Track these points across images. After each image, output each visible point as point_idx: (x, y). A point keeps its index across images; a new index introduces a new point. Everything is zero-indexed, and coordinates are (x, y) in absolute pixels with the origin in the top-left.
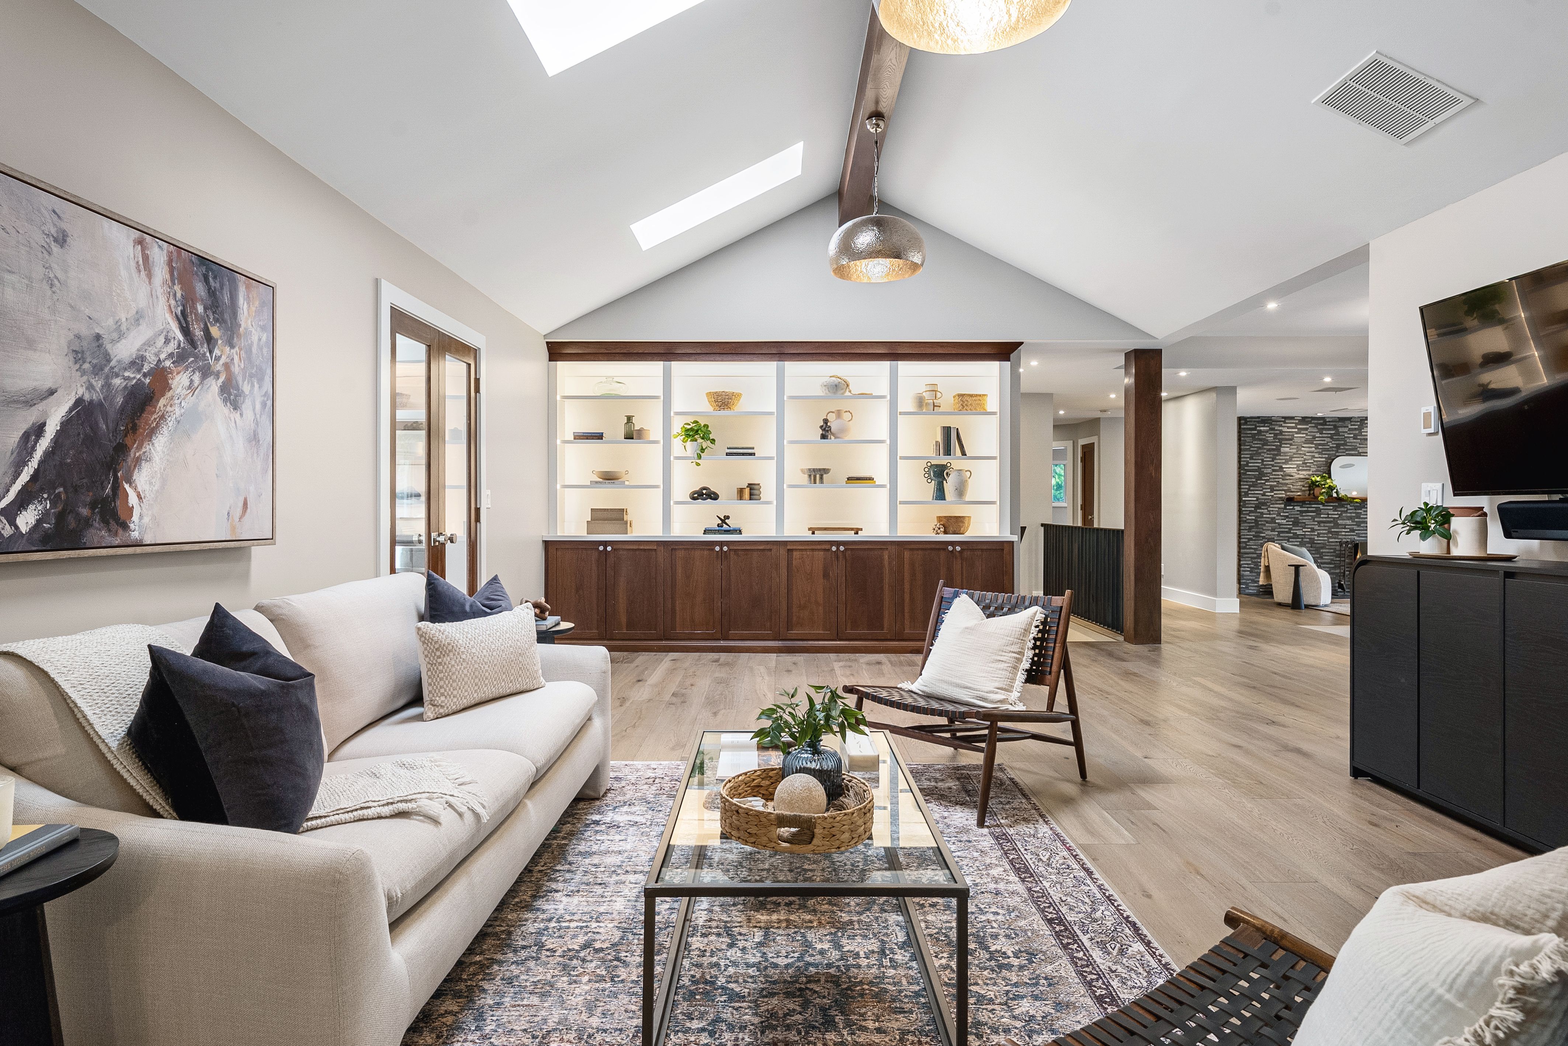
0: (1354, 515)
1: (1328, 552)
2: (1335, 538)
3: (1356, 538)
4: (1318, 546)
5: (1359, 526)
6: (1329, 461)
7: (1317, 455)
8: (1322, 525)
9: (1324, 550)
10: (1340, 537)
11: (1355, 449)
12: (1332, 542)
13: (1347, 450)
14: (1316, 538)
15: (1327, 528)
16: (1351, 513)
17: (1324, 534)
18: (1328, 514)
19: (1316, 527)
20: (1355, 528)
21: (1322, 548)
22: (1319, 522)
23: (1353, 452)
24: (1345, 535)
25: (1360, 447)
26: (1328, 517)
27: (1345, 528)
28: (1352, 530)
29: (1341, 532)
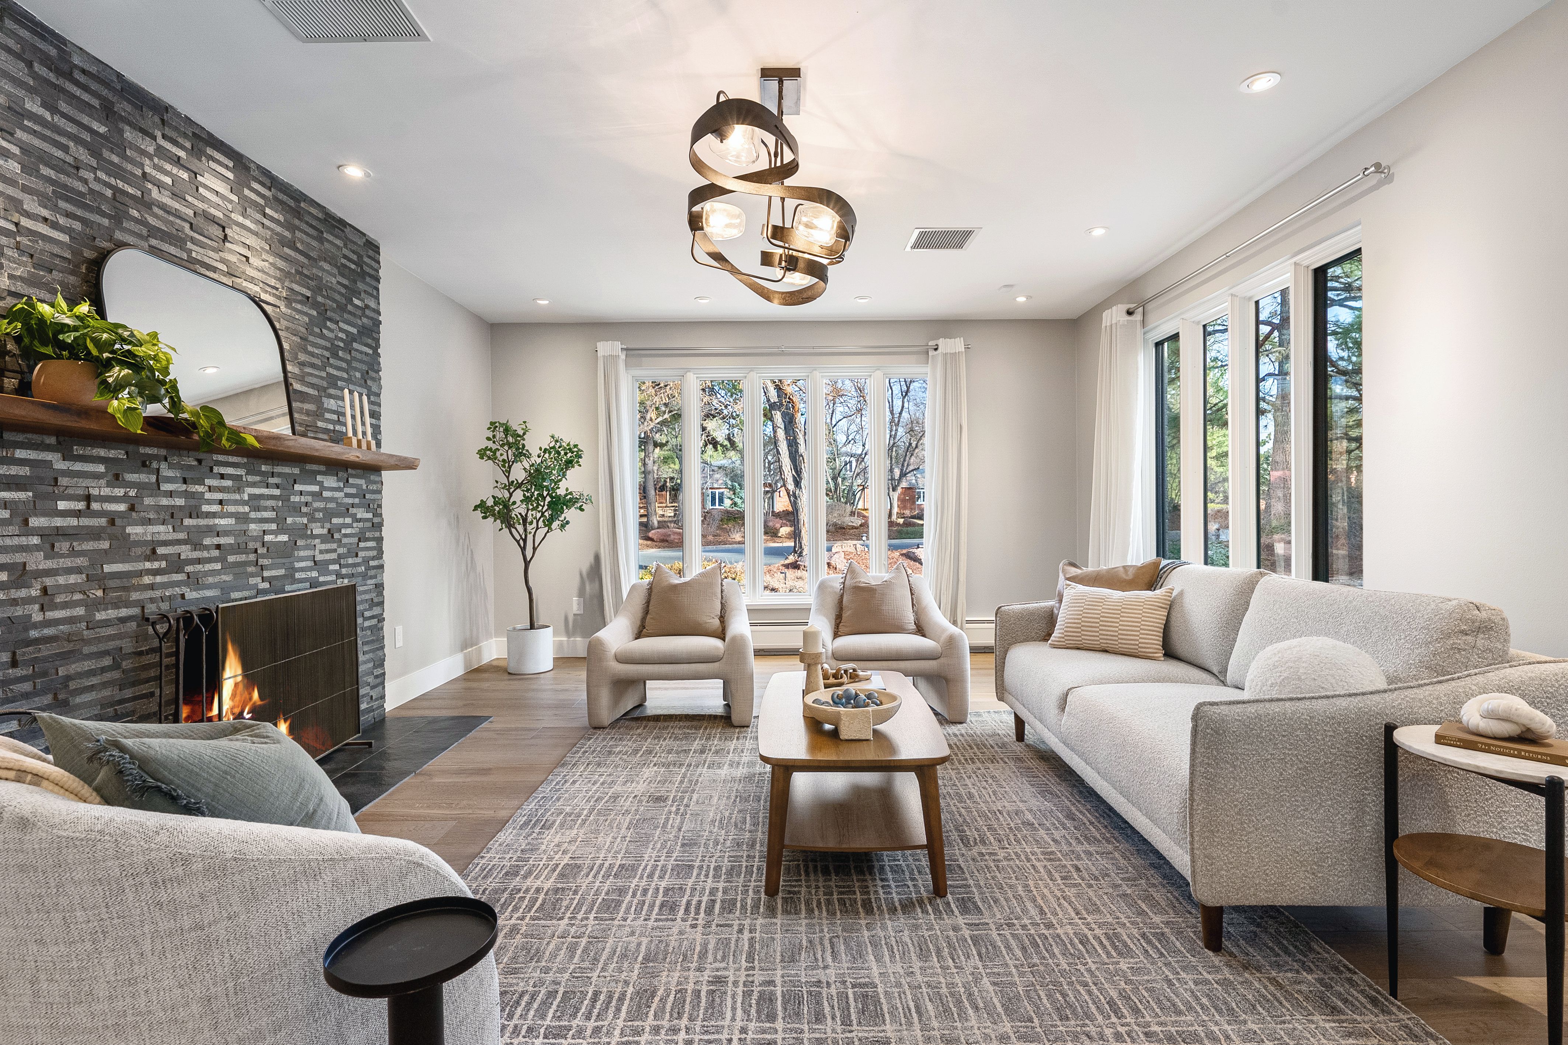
0: (180, 502)
1: (92, 673)
2: (116, 606)
3: (191, 595)
4: (46, 651)
5: (197, 546)
6: (89, 254)
7: (30, 204)
8: (63, 546)
9: (75, 668)
10: (135, 596)
11: (179, 241)
12: (106, 623)
13: (154, 232)
14: (37, 617)
15: (81, 561)
16: (171, 494)
17: (70, 589)
18: (88, 498)
19: (37, 561)
20: (186, 552)
21: (66, 657)
22: (50, 537)
23: (172, 250)
24: (152, 587)
25: (193, 240)
26: (88, 512)
27: (153, 555)
28: (176, 564)
29: (140, 574)
